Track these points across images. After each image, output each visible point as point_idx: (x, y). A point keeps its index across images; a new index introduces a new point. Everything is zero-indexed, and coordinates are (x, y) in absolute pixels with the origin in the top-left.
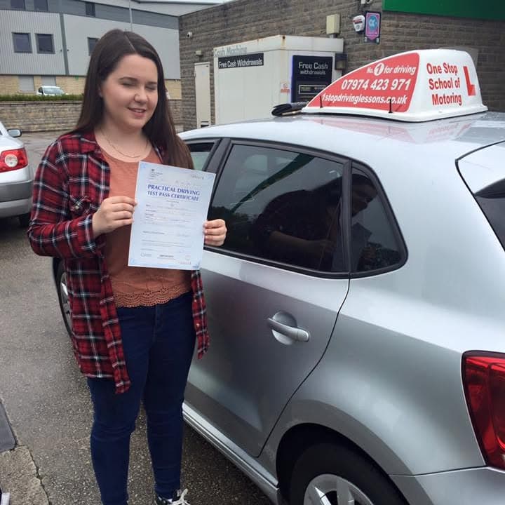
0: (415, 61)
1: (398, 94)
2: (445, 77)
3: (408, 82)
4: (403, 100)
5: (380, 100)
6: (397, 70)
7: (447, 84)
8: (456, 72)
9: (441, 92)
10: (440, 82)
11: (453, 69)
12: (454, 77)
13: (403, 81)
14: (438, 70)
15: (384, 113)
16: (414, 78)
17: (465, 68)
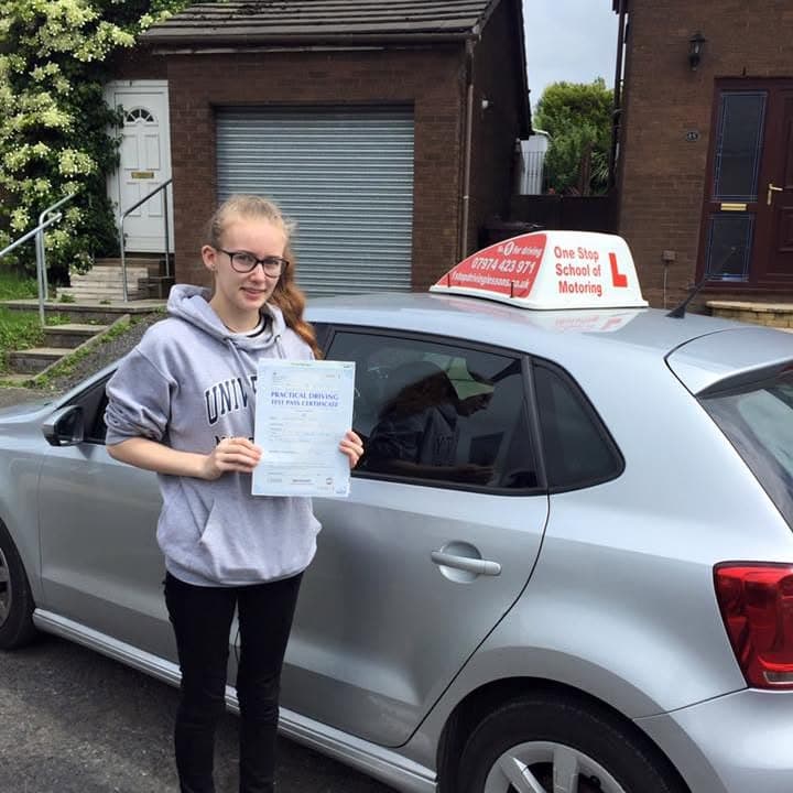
0: (541, 243)
1: (522, 277)
2: (578, 262)
3: (532, 266)
4: (525, 285)
5: (506, 283)
6: (525, 251)
7: (583, 271)
8: (597, 258)
9: (571, 280)
10: (572, 269)
11: (595, 256)
12: (592, 264)
13: (528, 263)
14: (571, 254)
15: (505, 297)
16: (538, 261)
17: (612, 257)
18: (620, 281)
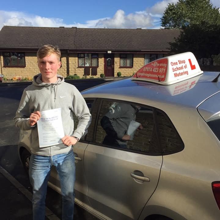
0: (166, 62)
1: (161, 74)
2: (179, 66)
4: (163, 77)
5: (156, 76)
6: (161, 65)
7: (182, 68)
8: (185, 62)
9: (178, 72)
10: (177, 68)
11: (184, 62)
12: (184, 65)
13: (163, 69)
14: (176, 63)
15: (157, 82)
16: (166, 68)
17: (190, 60)
18: (193, 67)
